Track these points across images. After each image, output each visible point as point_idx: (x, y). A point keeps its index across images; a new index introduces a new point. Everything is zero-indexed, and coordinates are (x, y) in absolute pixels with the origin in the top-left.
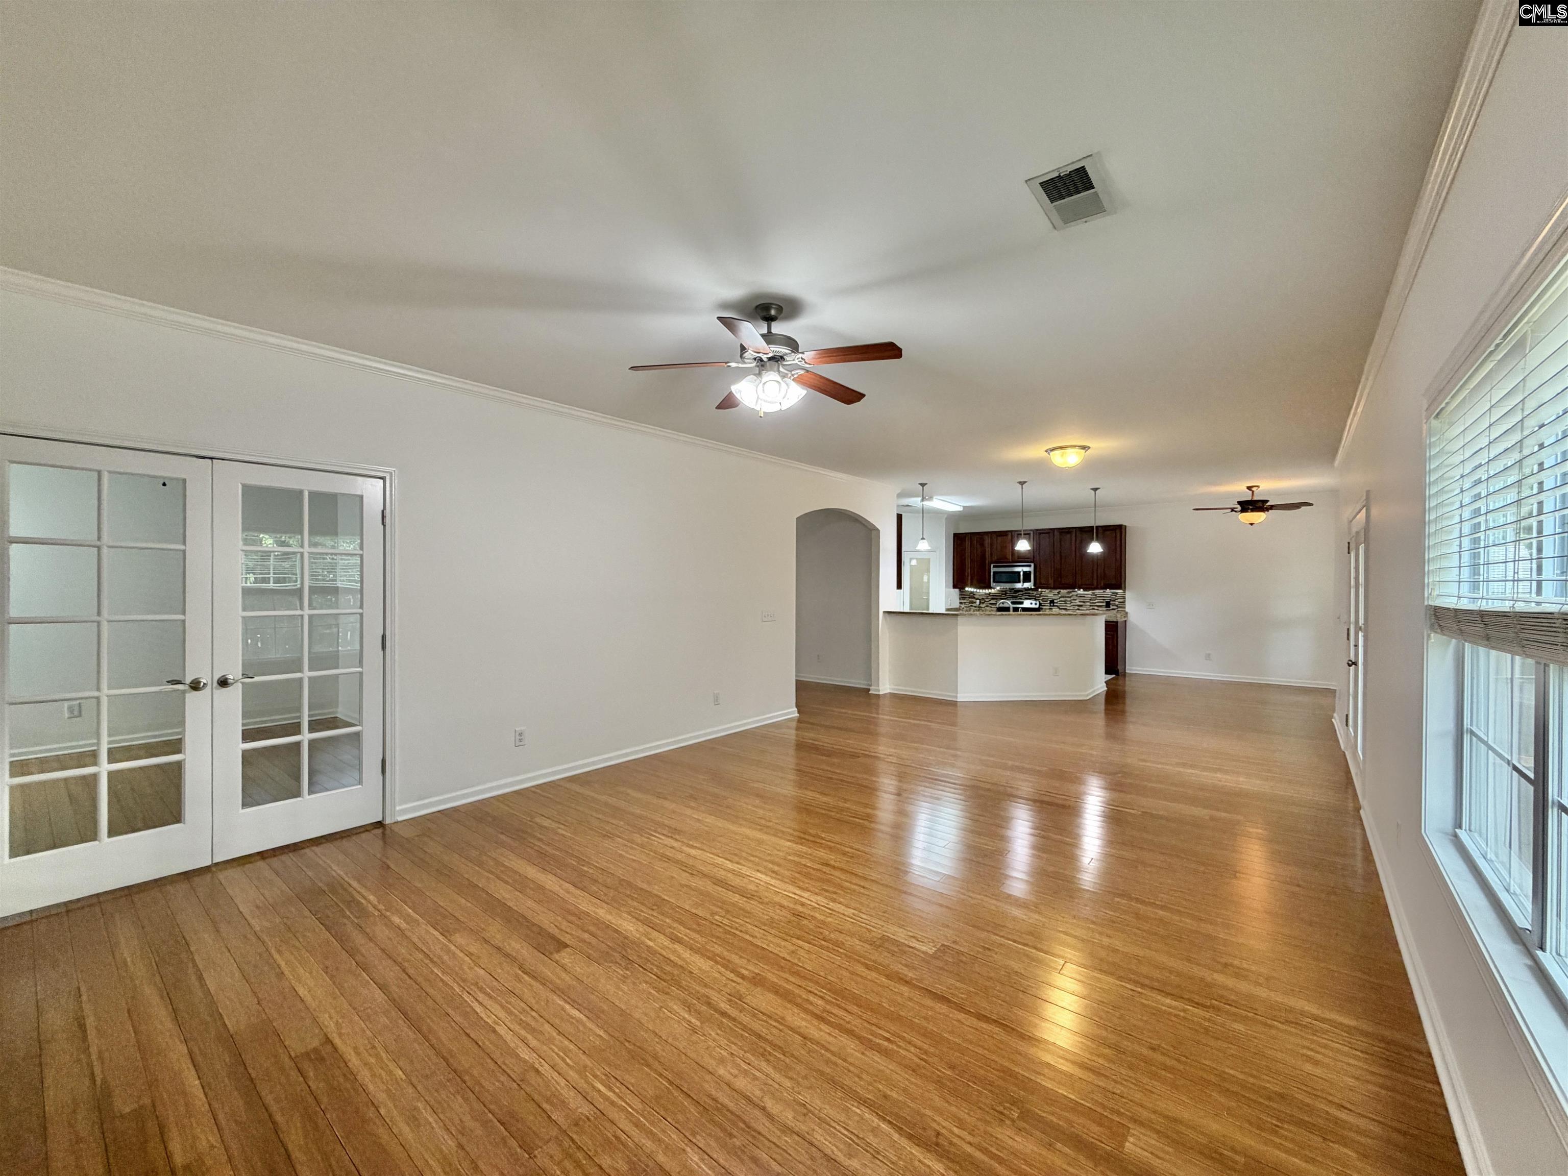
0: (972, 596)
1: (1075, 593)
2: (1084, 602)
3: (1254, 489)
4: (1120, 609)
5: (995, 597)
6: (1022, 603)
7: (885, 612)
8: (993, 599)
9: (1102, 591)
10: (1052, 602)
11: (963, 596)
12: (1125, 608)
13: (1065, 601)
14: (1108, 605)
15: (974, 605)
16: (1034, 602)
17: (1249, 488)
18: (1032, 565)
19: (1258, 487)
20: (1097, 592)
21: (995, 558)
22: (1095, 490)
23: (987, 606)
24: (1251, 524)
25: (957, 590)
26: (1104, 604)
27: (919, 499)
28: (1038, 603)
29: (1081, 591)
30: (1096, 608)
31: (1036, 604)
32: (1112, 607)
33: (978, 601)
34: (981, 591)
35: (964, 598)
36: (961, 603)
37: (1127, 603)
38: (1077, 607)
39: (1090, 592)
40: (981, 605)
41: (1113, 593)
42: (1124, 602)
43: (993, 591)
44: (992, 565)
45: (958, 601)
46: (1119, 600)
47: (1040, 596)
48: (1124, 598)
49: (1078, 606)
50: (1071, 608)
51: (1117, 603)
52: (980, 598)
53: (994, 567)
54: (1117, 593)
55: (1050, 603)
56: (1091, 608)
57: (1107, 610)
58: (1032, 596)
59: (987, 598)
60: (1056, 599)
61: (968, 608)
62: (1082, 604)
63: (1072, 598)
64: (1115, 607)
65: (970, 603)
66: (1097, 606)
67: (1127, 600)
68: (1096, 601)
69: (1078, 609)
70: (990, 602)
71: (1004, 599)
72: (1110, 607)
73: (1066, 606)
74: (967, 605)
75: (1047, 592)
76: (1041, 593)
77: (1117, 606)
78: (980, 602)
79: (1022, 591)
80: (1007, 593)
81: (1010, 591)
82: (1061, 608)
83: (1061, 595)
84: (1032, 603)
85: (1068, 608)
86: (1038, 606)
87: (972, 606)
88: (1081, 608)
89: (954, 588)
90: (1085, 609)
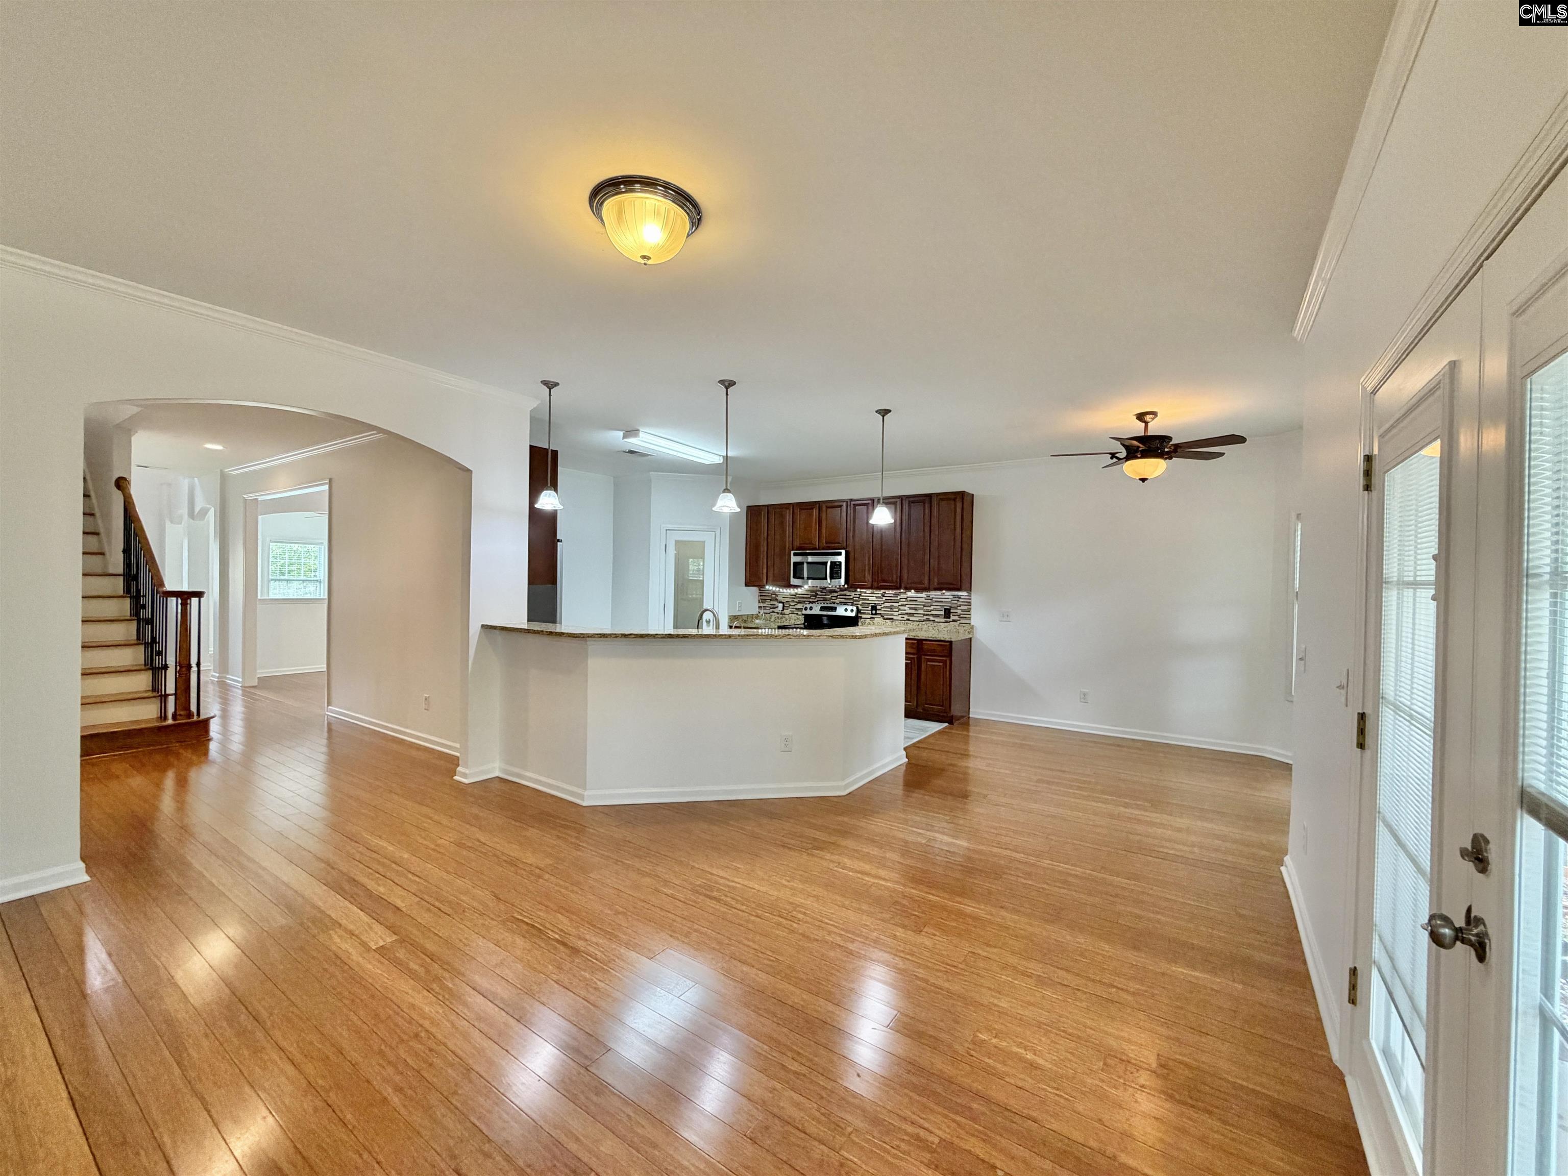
0: (774, 597)
1: (905, 596)
2: (915, 609)
3: (1148, 418)
4: (963, 621)
5: (801, 599)
6: (836, 609)
7: (485, 627)
8: (799, 602)
9: (939, 593)
10: (874, 608)
11: (763, 597)
12: (970, 619)
13: (891, 607)
14: (947, 613)
15: (776, 610)
16: (849, 608)
17: (1141, 417)
18: (843, 552)
19: (1154, 414)
20: (933, 594)
21: (797, 543)
22: (884, 412)
23: (792, 613)
24: (1143, 480)
25: (755, 590)
26: (942, 613)
27: (621, 434)
28: (855, 609)
29: (912, 593)
30: (931, 618)
31: (852, 611)
32: (952, 618)
33: (781, 605)
34: (785, 590)
35: (763, 601)
36: (760, 608)
37: (972, 612)
38: (906, 617)
39: (924, 595)
40: (785, 611)
41: (954, 596)
42: (969, 610)
44: (791, 552)
45: (757, 605)
46: (963, 607)
47: (860, 599)
48: (969, 604)
49: (907, 614)
50: (899, 618)
51: (959, 612)
52: (784, 600)
53: (795, 555)
54: (959, 597)
55: (872, 610)
56: (925, 617)
57: (946, 622)
58: (848, 599)
59: (793, 601)
60: (879, 605)
61: (768, 615)
62: (913, 611)
63: (900, 604)
64: (956, 618)
65: (771, 608)
66: (933, 615)
67: (972, 607)
68: (932, 608)
69: (908, 620)
70: (796, 607)
71: (812, 603)
72: (949, 618)
73: (892, 615)
74: (768, 611)
75: (865, 593)
76: (860, 595)
77: (959, 616)
78: (784, 607)
79: (836, 592)
80: (817, 594)
81: (822, 592)
82: (885, 617)
83: (884, 598)
84: (846, 610)
85: (895, 618)
86: (853, 614)
87: (773, 612)
88: (911, 618)
89: (747, 584)
90: (917, 619)
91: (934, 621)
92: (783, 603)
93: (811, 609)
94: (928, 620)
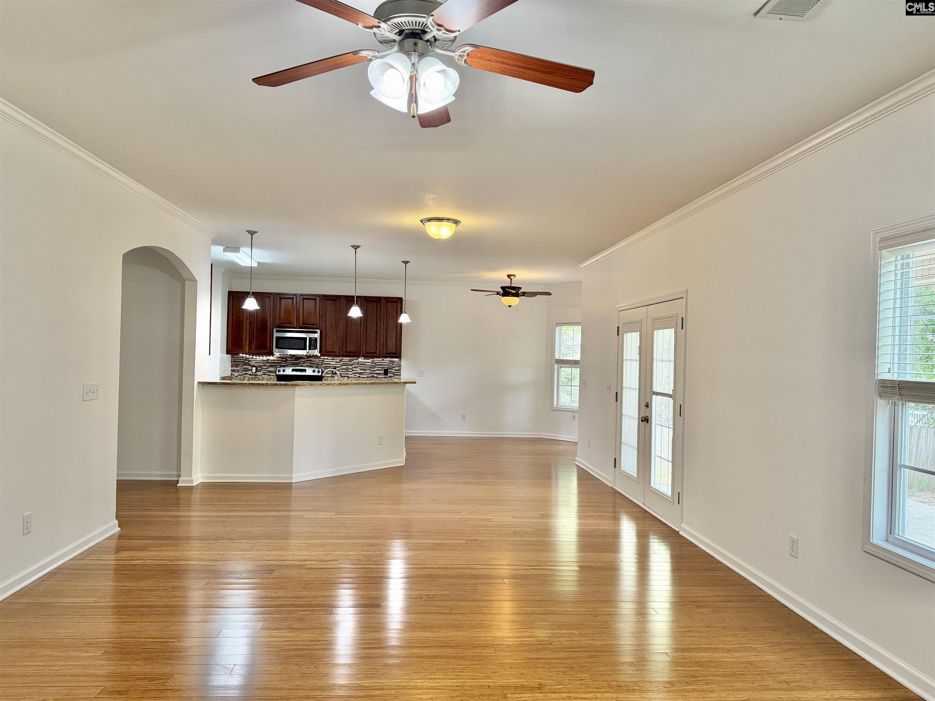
0: (246, 362)
1: (357, 361)
2: (364, 370)
3: (512, 277)
4: (396, 377)
5: (273, 364)
6: (305, 370)
7: (199, 383)
8: (271, 366)
9: (380, 359)
11: (234, 364)
12: (400, 375)
13: (347, 369)
14: (386, 372)
15: (250, 372)
16: (316, 370)
17: (509, 276)
18: (319, 331)
19: (514, 276)
20: (376, 360)
21: (277, 322)
22: (406, 263)
23: (265, 374)
24: (510, 306)
25: (229, 356)
26: (383, 372)
28: (320, 370)
29: (361, 360)
30: (375, 375)
31: (319, 372)
32: (389, 375)
33: (254, 369)
34: (258, 357)
35: (237, 366)
36: (232, 371)
37: (402, 371)
38: (358, 375)
39: (370, 360)
40: (258, 373)
41: (391, 361)
42: (400, 370)
43: (271, 358)
44: (275, 330)
45: (230, 368)
46: (396, 368)
47: (323, 364)
48: (400, 366)
49: (358, 373)
50: (353, 376)
51: (394, 371)
52: (257, 365)
53: (277, 331)
54: (393, 362)
55: (333, 371)
56: (371, 375)
57: (385, 377)
58: (313, 364)
59: (265, 366)
60: (338, 367)
61: (242, 377)
62: (363, 371)
63: (353, 366)
64: (392, 375)
65: (243, 371)
66: (376, 374)
67: (402, 368)
68: (376, 369)
69: (359, 377)
70: (268, 369)
71: (284, 366)
72: (387, 375)
73: (348, 374)
74: (242, 374)
75: (327, 359)
76: (323, 361)
77: (394, 374)
78: (256, 369)
79: (304, 359)
80: (287, 360)
81: (291, 358)
82: (342, 375)
83: (342, 363)
84: (314, 371)
85: (349, 376)
86: (320, 374)
87: (246, 374)
88: (361, 376)
89: (227, 353)
90: (365, 376)
91: (377, 377)
92: (256, 367)
93: (284, 371)
94: (373, 376)
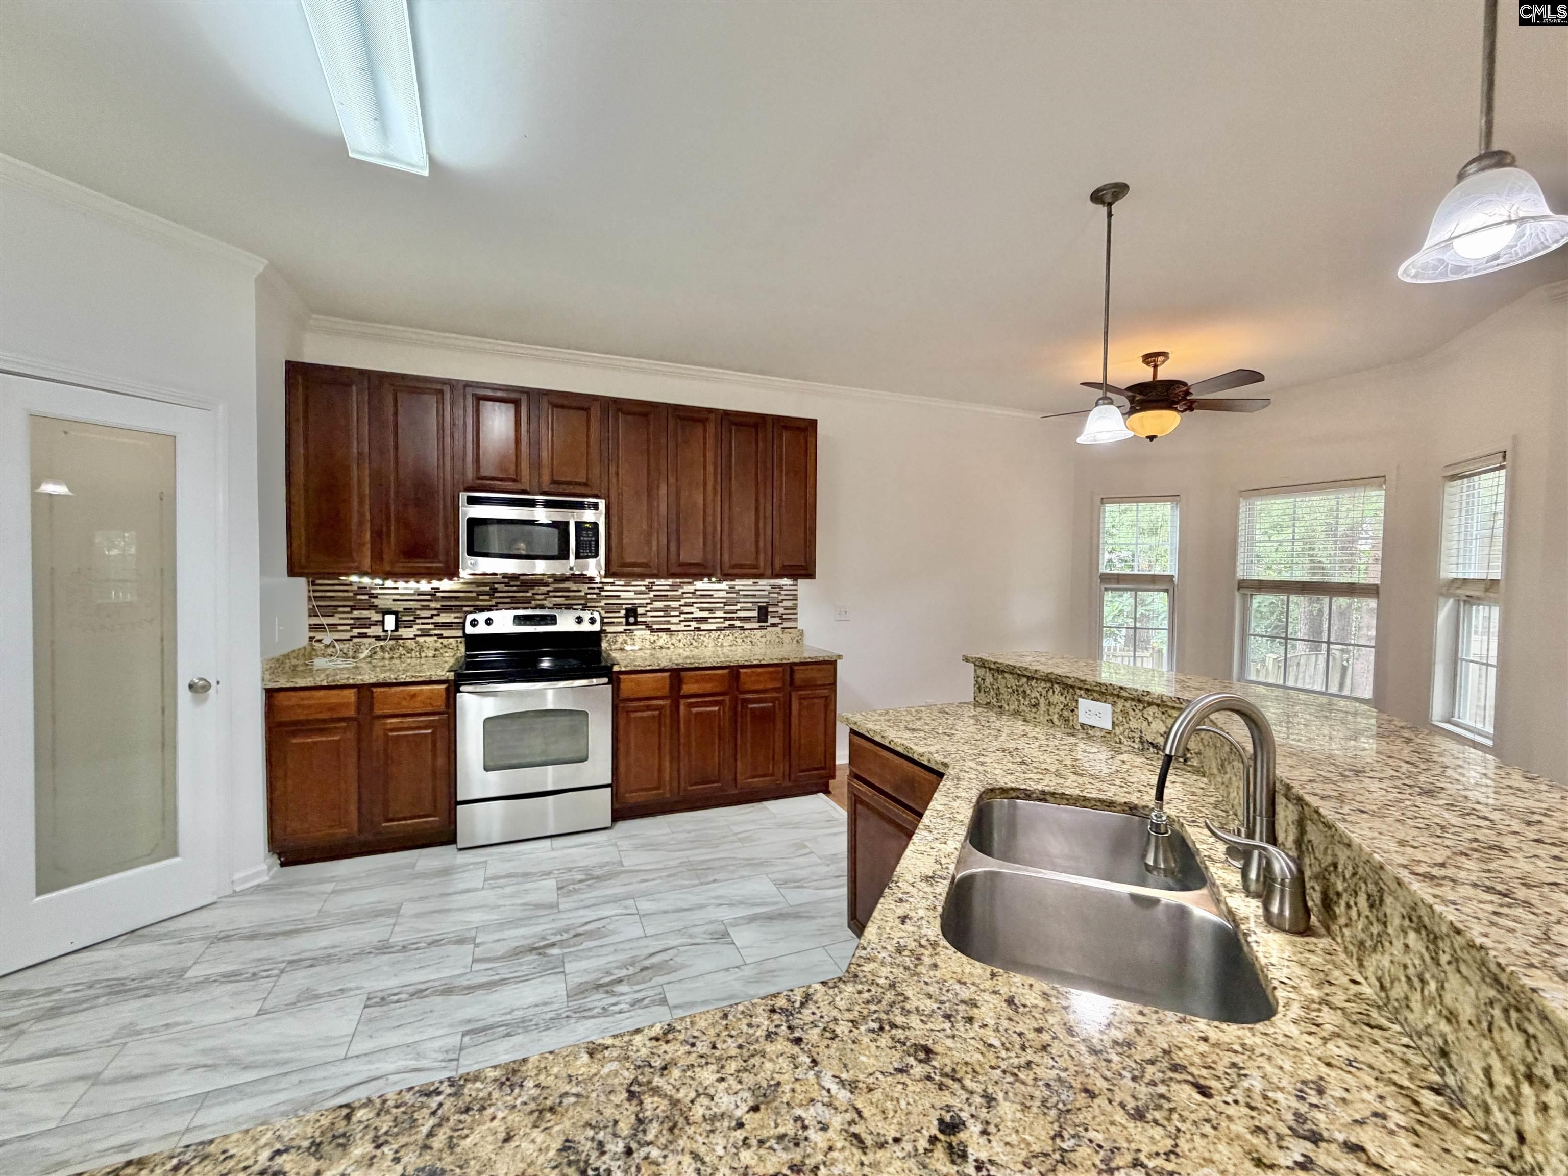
0: (363, 600)
1: (690, 588)
2: (711, 610)
4: (786, 625)
5: (451, 603)
6: (553, 620)
8: (446, 609)
9: (750, 582)
10: (632, 612)
11: (320, 606)
12: (796, 620)
13: (666, 610)
14: (763, 614)
15: (376, 631)
16: (586, 615)
17: (1151, 359)
18: (602, 504)
19: (1165, 354)
20: (739, 583)
21: (471, 475)
23: (425, 634)
24: (1151, 438)
25: (302, 582)
26: (755, 614)
28: (596, 616)
29: (701, 584)
30: (737, 623)
31: (592, 621)
32: (771, 620)
33: (390, 621)
34: (401, 584)
35: (330, 611)
36: (314, 628)
37: (799, 610)
38: (694, 624)
39: (724, 585)
40: (403, 632)
41: (773, 587)
42: (794, 608)
43: (445, 585)
44: (464, 497)
45: (305, 621)
46: (786, 604)
47: (600, 597)
48: (795, 598)
49: (695, 619)
50: (681, 627)
51: (781, 610)
52: (399, 607)
53: (471, 501)
54: (780, 587)
55: (627, 616)
56: (727, 623)
57: (761, 628)
58: (574, 598)
59: (427, 608)
60: (642, 606)
61: (345, 646)
62: (705, 614)
63: (683, 602)
64: (776, 620)
65: (353, 626)
66: (739, 618)
67: (799, 602)
68: (739, 606)
69: (698, 629)
70: (436, 619)
71: (487, 609)
72: (766, 621)
73: (669, 622)
74: (347, 636)
75: (612, 584)
76: (601, 589)
77: (781, 617)
78: (397, 621)
79: (546, 584)
80: (496, 590)
81: (507, 585)
82: (655, 627)
83: (652, 594)
84: (579, 620)
85: (673, 628)
86: (596, 627)
87: (364, 635)
88: (704, 626)
89: (293, 571)
90: (713, 627)
91: (742, 628)
92: (396, 613)
93: (489, 622)
94: (732, 627)
